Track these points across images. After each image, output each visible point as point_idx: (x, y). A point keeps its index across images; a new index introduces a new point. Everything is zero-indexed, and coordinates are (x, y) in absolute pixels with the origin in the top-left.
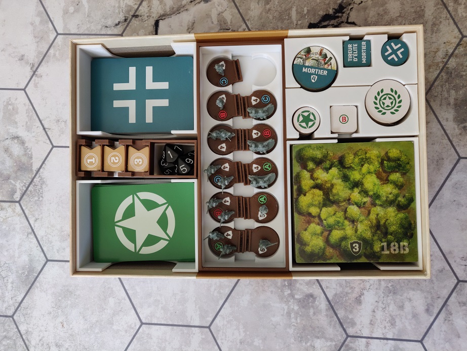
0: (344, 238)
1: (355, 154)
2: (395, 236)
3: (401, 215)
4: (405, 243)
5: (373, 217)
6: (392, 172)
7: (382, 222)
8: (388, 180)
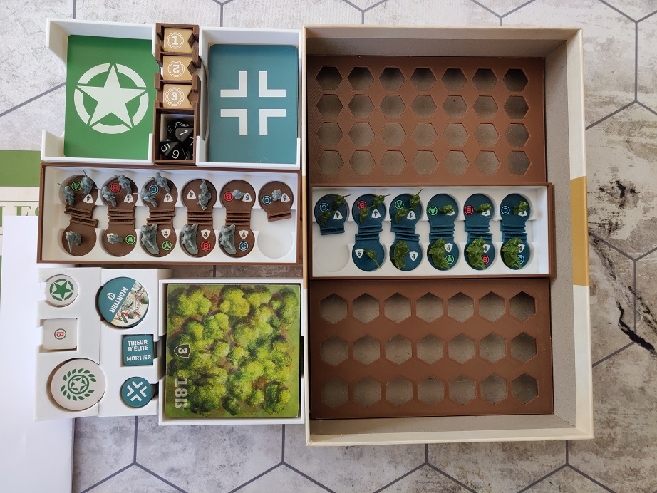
0: (193, 338)
1: (286, 354)
2: (195, 394)
3: (217, 401)
4: (186, 404)
5: (217, 370)
6: (265, 393)
7: (210, 381)
8: (256, 389)
